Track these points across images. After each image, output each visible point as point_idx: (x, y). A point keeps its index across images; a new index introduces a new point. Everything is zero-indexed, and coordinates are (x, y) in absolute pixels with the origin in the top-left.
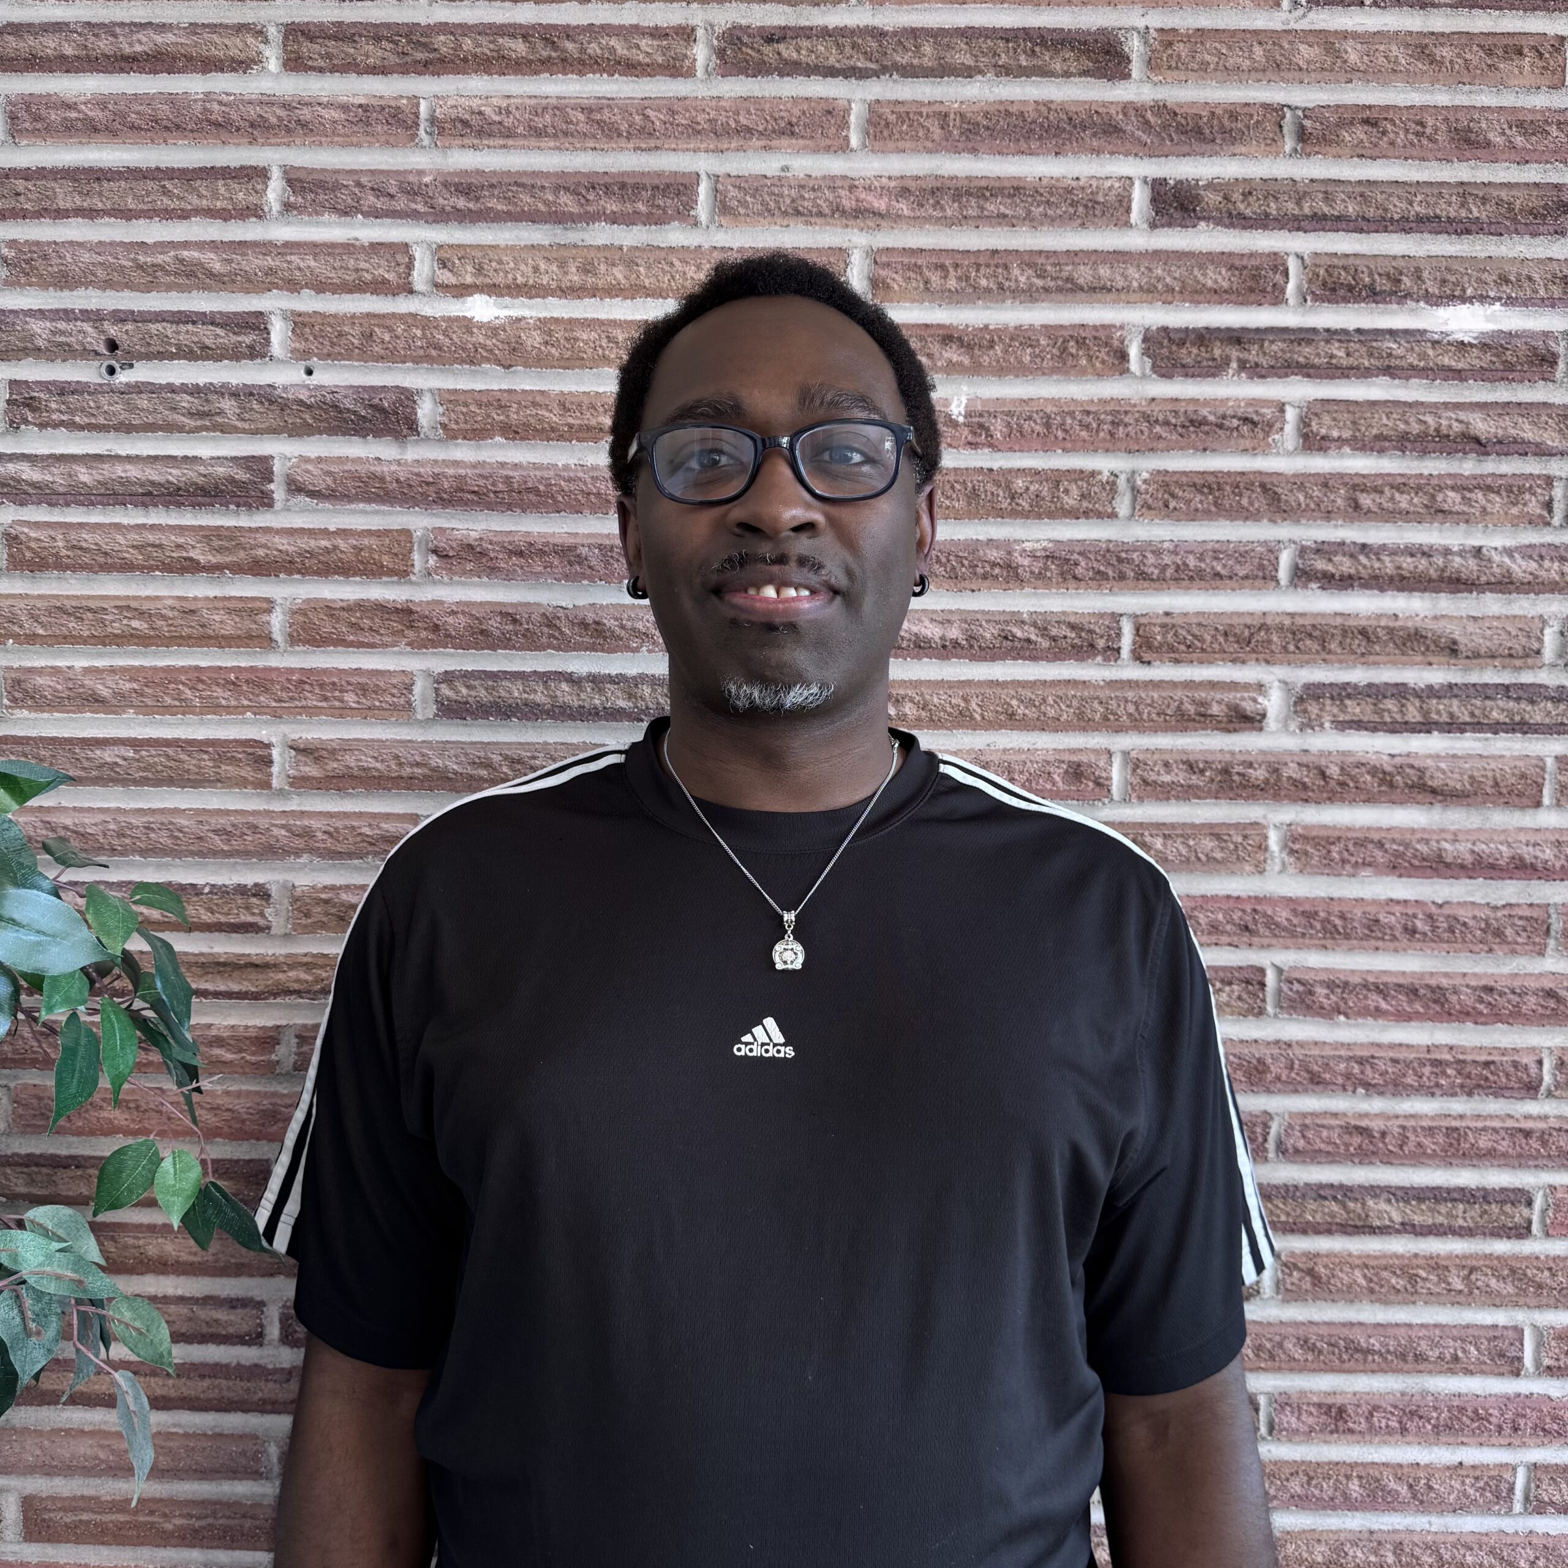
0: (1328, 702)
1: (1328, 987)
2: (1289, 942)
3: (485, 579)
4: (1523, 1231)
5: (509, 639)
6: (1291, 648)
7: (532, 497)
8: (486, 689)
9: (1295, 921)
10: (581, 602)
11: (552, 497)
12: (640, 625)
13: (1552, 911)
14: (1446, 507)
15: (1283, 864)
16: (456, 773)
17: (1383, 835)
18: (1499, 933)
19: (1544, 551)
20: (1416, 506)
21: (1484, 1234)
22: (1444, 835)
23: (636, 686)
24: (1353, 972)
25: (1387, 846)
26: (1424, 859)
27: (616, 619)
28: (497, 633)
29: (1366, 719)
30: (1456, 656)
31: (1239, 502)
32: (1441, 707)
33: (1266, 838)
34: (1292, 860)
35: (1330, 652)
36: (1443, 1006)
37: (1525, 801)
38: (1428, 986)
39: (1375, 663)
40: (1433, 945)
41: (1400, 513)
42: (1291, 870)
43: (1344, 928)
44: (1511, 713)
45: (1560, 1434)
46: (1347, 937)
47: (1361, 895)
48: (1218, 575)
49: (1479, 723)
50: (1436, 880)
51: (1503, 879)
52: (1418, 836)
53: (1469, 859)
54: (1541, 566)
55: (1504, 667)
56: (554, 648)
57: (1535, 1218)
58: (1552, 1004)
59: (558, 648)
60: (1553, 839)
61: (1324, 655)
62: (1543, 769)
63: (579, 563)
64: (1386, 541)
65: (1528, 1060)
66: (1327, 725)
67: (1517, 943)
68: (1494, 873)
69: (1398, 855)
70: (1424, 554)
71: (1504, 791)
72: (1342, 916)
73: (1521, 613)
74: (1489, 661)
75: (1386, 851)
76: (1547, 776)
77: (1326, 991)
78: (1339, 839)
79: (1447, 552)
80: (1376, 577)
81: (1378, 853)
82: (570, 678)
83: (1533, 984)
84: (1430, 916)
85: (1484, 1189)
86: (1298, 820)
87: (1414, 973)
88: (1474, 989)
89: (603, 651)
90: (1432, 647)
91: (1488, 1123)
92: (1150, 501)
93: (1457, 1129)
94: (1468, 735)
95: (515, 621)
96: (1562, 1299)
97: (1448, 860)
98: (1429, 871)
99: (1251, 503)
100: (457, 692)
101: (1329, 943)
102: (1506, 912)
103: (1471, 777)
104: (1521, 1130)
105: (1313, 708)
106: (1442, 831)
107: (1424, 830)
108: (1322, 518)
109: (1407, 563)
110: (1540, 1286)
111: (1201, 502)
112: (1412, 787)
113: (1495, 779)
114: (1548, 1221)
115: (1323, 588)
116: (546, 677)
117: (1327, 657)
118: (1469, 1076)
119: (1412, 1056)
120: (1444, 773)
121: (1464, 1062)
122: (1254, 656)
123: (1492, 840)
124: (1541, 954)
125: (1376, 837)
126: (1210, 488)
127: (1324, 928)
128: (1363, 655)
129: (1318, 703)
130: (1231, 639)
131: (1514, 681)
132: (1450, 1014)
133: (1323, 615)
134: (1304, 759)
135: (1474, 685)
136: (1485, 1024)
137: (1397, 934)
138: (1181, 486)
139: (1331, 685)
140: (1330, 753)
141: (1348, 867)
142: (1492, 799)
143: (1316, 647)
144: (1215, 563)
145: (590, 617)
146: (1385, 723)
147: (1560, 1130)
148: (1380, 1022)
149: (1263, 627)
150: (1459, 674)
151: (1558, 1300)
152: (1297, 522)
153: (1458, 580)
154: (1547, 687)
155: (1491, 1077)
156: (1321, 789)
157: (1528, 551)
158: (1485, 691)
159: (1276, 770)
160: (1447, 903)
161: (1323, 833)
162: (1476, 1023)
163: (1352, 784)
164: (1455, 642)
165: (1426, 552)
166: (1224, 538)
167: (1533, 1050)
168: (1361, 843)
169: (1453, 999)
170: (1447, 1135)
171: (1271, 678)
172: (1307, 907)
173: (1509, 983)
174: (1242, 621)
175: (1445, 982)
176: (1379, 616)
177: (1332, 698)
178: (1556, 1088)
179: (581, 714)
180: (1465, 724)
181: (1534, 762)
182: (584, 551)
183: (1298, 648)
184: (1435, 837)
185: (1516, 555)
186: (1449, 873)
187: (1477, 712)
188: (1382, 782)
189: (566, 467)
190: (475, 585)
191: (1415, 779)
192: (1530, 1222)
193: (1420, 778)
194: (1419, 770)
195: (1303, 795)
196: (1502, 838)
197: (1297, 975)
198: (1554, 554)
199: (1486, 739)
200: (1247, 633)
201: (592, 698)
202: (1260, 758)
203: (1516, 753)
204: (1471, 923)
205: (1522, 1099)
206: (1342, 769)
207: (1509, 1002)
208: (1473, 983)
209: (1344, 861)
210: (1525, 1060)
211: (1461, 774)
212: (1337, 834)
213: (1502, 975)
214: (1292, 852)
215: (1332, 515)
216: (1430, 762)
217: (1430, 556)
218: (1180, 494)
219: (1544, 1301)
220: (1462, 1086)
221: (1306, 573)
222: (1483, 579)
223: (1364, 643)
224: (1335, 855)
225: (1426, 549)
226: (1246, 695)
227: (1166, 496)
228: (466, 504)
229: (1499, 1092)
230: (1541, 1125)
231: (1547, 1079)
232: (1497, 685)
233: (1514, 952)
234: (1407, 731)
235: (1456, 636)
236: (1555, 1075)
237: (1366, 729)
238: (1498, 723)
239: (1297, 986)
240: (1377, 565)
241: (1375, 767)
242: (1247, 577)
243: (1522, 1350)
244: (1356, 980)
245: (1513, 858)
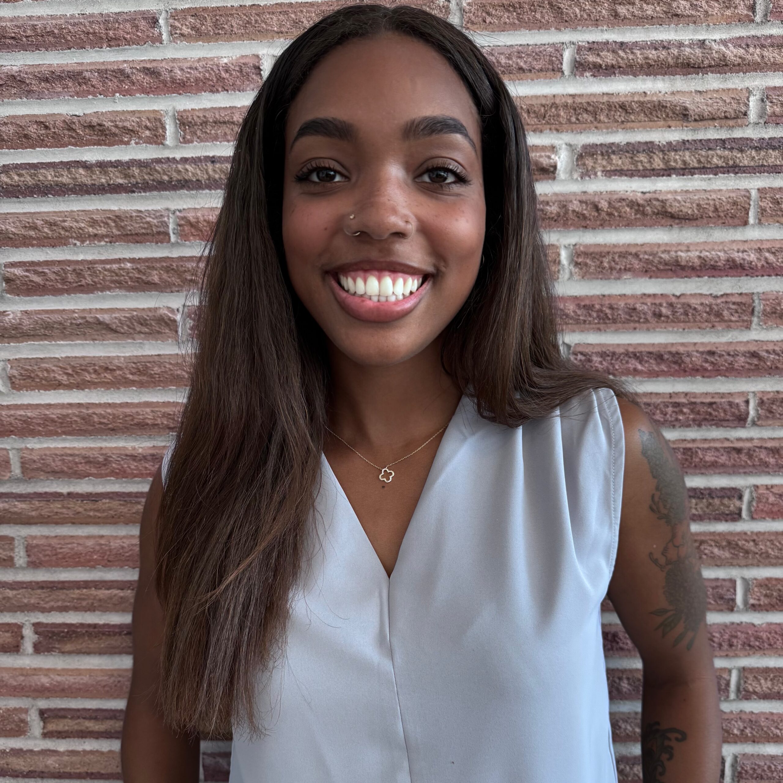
0: (600, 157)
1: (601, 357)
2: (575, 327)
3: (25, 99)
4: (736, 516)
5: (43, 140)
6: (573, 119)
7: (51, 39)
8: (31, 176)
9: (579, 312)
10: (88, 112)
11: (64, 38)
12: (127, 124)
13: (755, 298)
14: (679, 12)
15: (571, 273)
16: (14, 234)
17: (639, 249)
18: (719, 315)
19: (749, 42)
20: (658, 12)
21: (710, 519)
22: (680, 248)
23: (129, 168)
24: (618, 345)
25: (641, 256)
26: (666, 264)
27: (112, 121)
28: (34, 136)
29: (625, 168)
30: (688, 121)
31: (534, 16)
32: (677, 157)
33: (559, 255)
34: (577, 270)
35: (600, 122)
36: (680, 365)
37: (736, 221)
38: (670, 353)
39: (631, 128)
40: (673, 324)
41: (647, 18)
42: (576, 277)
43: (613, 315)
44: (726, 159)
45: (760, 648)
46: (614, 321)
47: (624, 292)
48: (521, 69)
49: (704, 167)
50: (675, 279)
51: (721, 277)
52: (662, 249)
53: (697, 262)
54: (747, 51)
55: (721, 127)
56: (73, 145)
57: (744, 507)
58: (755, 361)
59: (75, 145)
60: (756, 247)
61: (595, 123)
62: (749, 198)
63: (85, 83)
64: (638, 40)
65: (739, 400)
66: (599, 174)
67: (731, 321)
68: (715, 273)
69: (648, 262)
70: (664, 47)
71: (722, 214)
72: (611, 308)
73: (733, 86)
74: (710, 122)
75: (640, 260)
76: (752, 203)
77: (599, 359)
78: (608, 253)
79: (680, 45)
80: (631, 66)
81: (635, 262)
82: (85, 165)
83: (742, 349)
84: (671, 305)
85: (710, 489)
86: (581, 241)
87: (660, 345)
88: (702, 353)
89: (105, 145)
90: (671, 114)
91: (712, 445)
92: (473, 18)
93: (690, 449)
94: (696, 176)
95: (46, 127)
96: (763, 561)
97: (683, 263)
98: (670, 273)
99: (543, 17)
100: (12, 179)
101: (602, 326)
102: (723, 300)
103: (699, 205)
104: (734, 449)
105: (589, 162)
106: (679, 244)
107: (666, 244)
108: (592, 25)
109: (652, 54)
110: (747, 552)
111: (508, 18)
112: (658, 214)
113: (715, 205)
114: (753, 509)
115: (594, 76)
116: (68, 165)
117: (599, 125)
118: (698, 413)
119: (660, 400)
120: (679, 202)
121: (695, 403)
122: (548, 126)
123: (713, 249)
124: (748, 328)
125: (633, 251)
126: (513, 7)
127: (598, 316)
128: (623, 122)
129: (593, 159)
130: (532, 115)
131: (729, 136)
132: (685, 371)
133: (594, 95)
134: (584, 198)
135: (701, 140)
136: (709, 377)
137: (649, 318)
138: (494, 6)
139: (601, 145)
140: (601, 193)
141: (614, 272)
142: (713, 220)
143: (590, 118)
144: (519, 61)
145: (95, 121)
146: (639, 171)
147: (761, 447)
148: (637, 378)
149: (554, 105)
150: (690, 133)
151: (759, 561)
152: (575, 29)
153: (688, 65)
154: (752, 140)
155: (714, 413)
156: (596, 219)
157: (738, 42)
158: (708, 144)
159: (564, 206)
160: (682, 295)
161: (597, 250)
162: (703, 377)
163: (616, 214)
164: (686, 109)
165: (665, 46)
166: (525, 43)
167: (742, 394)
168: (623, 255)
169: (687, 360)
170: (684, 454)
171: (560, 142)
172: (587, 302)
173: (726, 348)
174: (539, 102)
175: (682, 349)
176: (633, 94)
177: (602, 154)
178: (759, 418)
179: (94, 190)
180: (694, 168)
181: (743, 193)
182: (87, 75)
183: (578, 119)
184: (674, 249)
185: (730, 45)
186: (685, 274)
187: (702, 160)
188: (637, 212)
189: (72, 16)
190: (18, 104)
191: (660, 208)
192: (740, 510)
193: (663, 207)
194: (662, 201)
195: (583, 223)
196: (721, 247)
197: (580, 349)
198: (756, 43)
199: (709, 179)
200: (542, 110)
201: (100, 178)
202: (554, 199)
203: (731, 188)
204: (699, 308)
205: (735, 427)
206: (610, 203)
207: (726, 361)
208: (701, 349)
209: (611, 269)
210: (737, 401)
211: (692, 204)
212: (607, 250)
213: (721, 343)
214: (577, 264)
215: (599, 23)
216: (669, 196)
217: (669, 48)
218: (494, 12)
219: (750, 562)
220: (694, 420)
221: (582, 64)
222: (706, 62)
223: (623, 114)
224: (606, 265)
225: (665, 44)
226: (543, 154)
227: (484, 14)
228: (8, 47)
229: (719, 423)
230: (748, 445)
231: (752, 413)
232: (716, 140)
233: (729, 327)
234: (654, 175)
235: (688, 106)
236: (757, 410)
237: (626, 175)
238: (717, 167)
239: (580, 357)
240: (631, 57)
241: (632, 201)
242: (541, 70)
243: (735, 594)
244: (622, 350)
245: (728, 261)
